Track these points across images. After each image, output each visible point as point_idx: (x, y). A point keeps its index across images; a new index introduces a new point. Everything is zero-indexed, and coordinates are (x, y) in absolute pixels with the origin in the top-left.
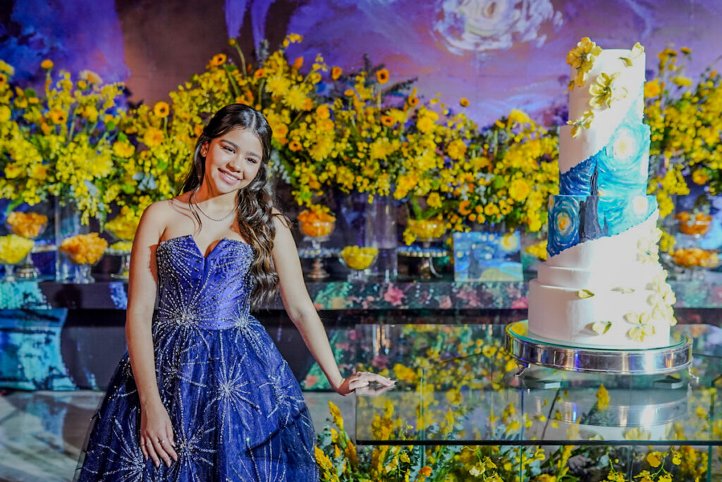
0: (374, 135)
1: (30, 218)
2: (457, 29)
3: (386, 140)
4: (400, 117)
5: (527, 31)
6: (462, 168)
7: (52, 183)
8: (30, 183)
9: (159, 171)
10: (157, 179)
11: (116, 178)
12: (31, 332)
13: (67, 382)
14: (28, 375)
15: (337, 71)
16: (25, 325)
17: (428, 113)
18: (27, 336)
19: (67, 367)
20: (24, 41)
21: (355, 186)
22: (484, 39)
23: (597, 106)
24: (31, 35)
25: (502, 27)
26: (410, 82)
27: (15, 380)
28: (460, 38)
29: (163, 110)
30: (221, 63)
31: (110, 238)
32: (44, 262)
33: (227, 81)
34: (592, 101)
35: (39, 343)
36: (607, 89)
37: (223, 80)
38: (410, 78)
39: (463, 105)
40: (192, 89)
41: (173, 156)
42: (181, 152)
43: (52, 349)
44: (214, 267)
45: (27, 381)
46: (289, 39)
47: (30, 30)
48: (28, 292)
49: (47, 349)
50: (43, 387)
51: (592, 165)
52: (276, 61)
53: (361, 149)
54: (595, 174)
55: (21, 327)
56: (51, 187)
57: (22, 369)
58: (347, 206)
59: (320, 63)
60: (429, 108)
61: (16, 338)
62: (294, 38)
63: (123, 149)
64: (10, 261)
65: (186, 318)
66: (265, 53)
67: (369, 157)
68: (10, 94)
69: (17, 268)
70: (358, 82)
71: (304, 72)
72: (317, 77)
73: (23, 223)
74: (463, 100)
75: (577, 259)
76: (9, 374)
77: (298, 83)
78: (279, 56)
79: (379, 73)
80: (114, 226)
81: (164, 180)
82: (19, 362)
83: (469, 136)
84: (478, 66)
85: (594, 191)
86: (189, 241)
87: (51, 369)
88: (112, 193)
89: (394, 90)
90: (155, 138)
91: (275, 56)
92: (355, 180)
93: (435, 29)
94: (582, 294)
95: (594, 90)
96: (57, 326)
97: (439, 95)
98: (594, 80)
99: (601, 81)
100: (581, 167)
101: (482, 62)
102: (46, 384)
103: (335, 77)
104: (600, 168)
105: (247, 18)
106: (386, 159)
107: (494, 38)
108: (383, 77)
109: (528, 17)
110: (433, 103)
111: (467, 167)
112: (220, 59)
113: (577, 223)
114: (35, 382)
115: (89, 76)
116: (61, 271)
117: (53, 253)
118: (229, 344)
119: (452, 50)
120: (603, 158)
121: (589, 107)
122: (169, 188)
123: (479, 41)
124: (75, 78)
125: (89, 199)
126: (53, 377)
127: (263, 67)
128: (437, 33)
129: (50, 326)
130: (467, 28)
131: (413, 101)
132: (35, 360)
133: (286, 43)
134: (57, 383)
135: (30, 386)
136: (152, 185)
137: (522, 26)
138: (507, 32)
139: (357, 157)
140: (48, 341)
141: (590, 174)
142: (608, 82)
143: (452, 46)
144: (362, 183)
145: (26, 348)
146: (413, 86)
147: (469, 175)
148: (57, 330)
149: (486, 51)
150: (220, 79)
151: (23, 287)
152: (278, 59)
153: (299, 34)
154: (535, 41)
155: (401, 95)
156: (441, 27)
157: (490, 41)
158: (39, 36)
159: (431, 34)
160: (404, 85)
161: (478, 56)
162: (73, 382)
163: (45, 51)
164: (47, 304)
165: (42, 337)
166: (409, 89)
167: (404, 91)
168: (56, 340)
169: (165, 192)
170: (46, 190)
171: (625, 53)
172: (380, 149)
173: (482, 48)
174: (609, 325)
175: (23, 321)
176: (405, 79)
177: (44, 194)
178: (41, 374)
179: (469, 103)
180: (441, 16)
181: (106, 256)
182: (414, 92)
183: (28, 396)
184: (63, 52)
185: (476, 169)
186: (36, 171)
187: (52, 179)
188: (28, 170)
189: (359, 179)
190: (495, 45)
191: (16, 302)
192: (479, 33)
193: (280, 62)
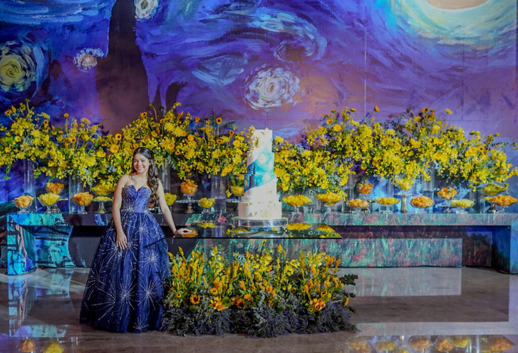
0: (214, 148)
1: (57, 185)
2: (255, 98)
3: (219, 150)
4: (226, 139)
5: (289, 98)
7: (69, 169)
8: (59, 169)
9: (117, 164)
10: (116, 167)
11: (97, 167)
12: (55, 240)
13: (72, 263)
14: (53, 260)
15: (197, 119)
16: (52, 236)
17: (239, 138)
18: (53, 242)
19: (71, 256)
20: (54, 103)
21: (204, 170)
22: (268, 102)
23: (255, 147)
24: (57, 100)
25: (277, 97)
26: (233, 123)
27: (47, 263)
28: (257, 102)
29: (119, 137)
30: (145, 116)
31: (94, 194)
32: (62, 206)
33: (147, 124)
34: (254, 145)
35: (58, 245)
36: (257, 142)
40: (132, 127)
41: (123, 158)
42: (127, 156)
43: (65, 248)
44: (139, 194)
45: (52, 263)
46: (175, 105)
47: (57, 98)
48: (58, 218)
49: (62, 248)
50: (60, 266)
51: (254, 165)
53: (207, 154)
54: (254, 168)
55: (50, 238)
56: (69, 171)
57: (50, 257)
58: (204, 180)
59: (189, 116)
60: (240, 135)
61: (48, 243)
62: (178, 104)
63: (101, 154)
64: (50, 204)
65: (130, 209)
66: (165, 110)
67: (211, 158)
68: (49, 128)
69: (52, 207)
70: (207, 124)
71: (182, 120)
72: (188, 122)
73: (54, 188)
75: (249, 193)
76: (45, 260)
77: (179, 125)
79: (217, 119)
80: (96, 189)
81: (119, 168)
82: (49, 254)
84: (265, 115)
85: (254, 173)
86: (133, 187)
87: (64, 257)
88: (96, 174)
89: (225, 126)
90: (115, 149)
91: (170, 112)
92: (205, 168)
93: (245, 97)
94: (249, 204)
95: (254, 142)
96: (67, 237)
97: (245, 129)
98: (254, 139)
99: (256, 139)
100: (251, 165)
101: (267, 113)
102: (62, 265)
104: (256, 166)
105: (158, 93)
106: (218, 159)
107: (273, 102)
108: (219, 121)
109: (289, 92)
110: (242, 133)
112: (145, 114)
113: (249, 182)
114: (56, 264)
115: (85, 120)
116: (71, 210)
117: (67, 202)
118: (142, 217)
119: (253, 107)
120: (256, 163)
121: (253, 147)
122: (121, 171)
123: (266, 103)
124: (79, 122)
125: (87, 176)
126: (65, 261)
127: (164, 117)
128: (246, 99)
129: (64, 237)
130: (260, 97)
132: (56, 253)
133: (174, 107)
134: (66, 264)
135: (54, 265)
136: (114, 170)
137: (286, 96)
138: (279, 99)
139: (205, 158)
140: (63, 244)
141: (253, 168)
142: (258, 140)
143: (253, 106)
144: (208, 170)
145: (52, 247)
148: (68, 239)
149: (269, 108)
150: (145, 123)
151: (55, 216)
152: (171, 114)
153: (180, 102)
154: (292, 103)
156: (248, 97)
157: (271, 103)
158: (60, 100)
159: (244, 100)
160: (229, 124)
161: (265, 110)
162: (74, 264)
163: (63, 107)
164: (66, 224)
165: (60, 242)
168: (67, 243)
169: (120, 173)
170: (66, 172)
171: (262, 131)
172: (215, 155)
173: (267, 107)
174: (256, 213)
175: (51, 234)
176: (230, 122)
177: (65, 174)
178: (59, 260)
180: (248, 92)
181: (92, 202)
183: (54, 270)
184: (72, 108)
186: (62, 164)
187: (69, 168)
188: (58, 163)
189: (207, 168)
190: (273, 105)
191: (52, 223)
192: (266, 99)
193: (172, 115)
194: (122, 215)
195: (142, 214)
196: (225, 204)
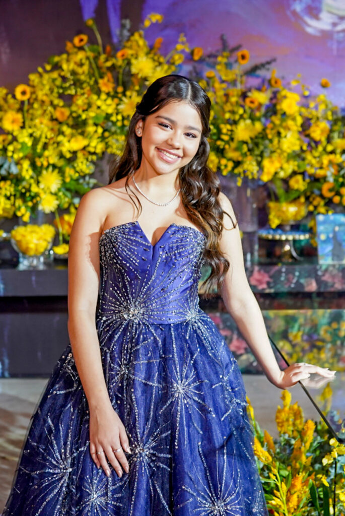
0: (237, 117)
2: (314, 11)
3: (248, 122)
4: (262, 98)
6: (325, 149)
9: (21, 155)
10: (18, 163)
15: (199, 51)
17: (289, 94)
21: (219, 168)
22: (342, 18)
26: (269, 63)
28: (316, 17)
29: (24, 93)
30: (82, 43)
33: (87, 63)
37: (84, 61)
38: (268, 59)
39: (324, 86)
40: (52, 70)
41: (36, 141)
42: (44, 136)
44: (162, 255)
46: (150, 19)
52: (137, 42)
53: (224, 131)
59: (183, 43)
60: (290, 90)
62: (156, 18)
65: (134, 313)
66: (126, 33)
67: (232, 139)
70: (219, 63)
72: (180, 58)
74: (324, 80)
78: (140, 36)
79: (239, 53)
81: (26, 164)
83: (330, 118)
84: (335, 47)
86: (135, 228)
89: (252, 71)
90: (14, 121)
91: (136, 36)
92: (219, 162)
93: (292, 8)
97: (299, 76)
101: (339, 42)
103: (196, 58)
106: (249, 141)
108: (243, 57)
110: (294, 84)
111: (330, 148)
112: (81, 40)
118: (181, 338)
119: (309, 30)
122: (31, 172)
123: (336, 20)
127: (124, 47)
128: (294, 13)
130: (324, 8)
131: (276, 82)
133: (147, 23)
136: (14, 170)
139: (219, 139)
143: (309, 26)
144: (226, 166)
146: (272, 66)
147: (332, 157)
150: (81, 60)
153: (160, 13)
155: (258, 77)
156: (298, 7)
159: (289, 13)
160: (263, 66)
161: (336, 36)
166: (268, 69)
167: (261, 73)
169: (27, 177)
172: (244, 131)
173: (339, 28)
176: (263, 60)
179: (330, 84)
182: (273, 73)
185: (339, 151)
189: (224, 162)
192: (336, 11)
193: (141, 42)
194: (105, 339)
195: (177, 326)
196: (256, 239)
